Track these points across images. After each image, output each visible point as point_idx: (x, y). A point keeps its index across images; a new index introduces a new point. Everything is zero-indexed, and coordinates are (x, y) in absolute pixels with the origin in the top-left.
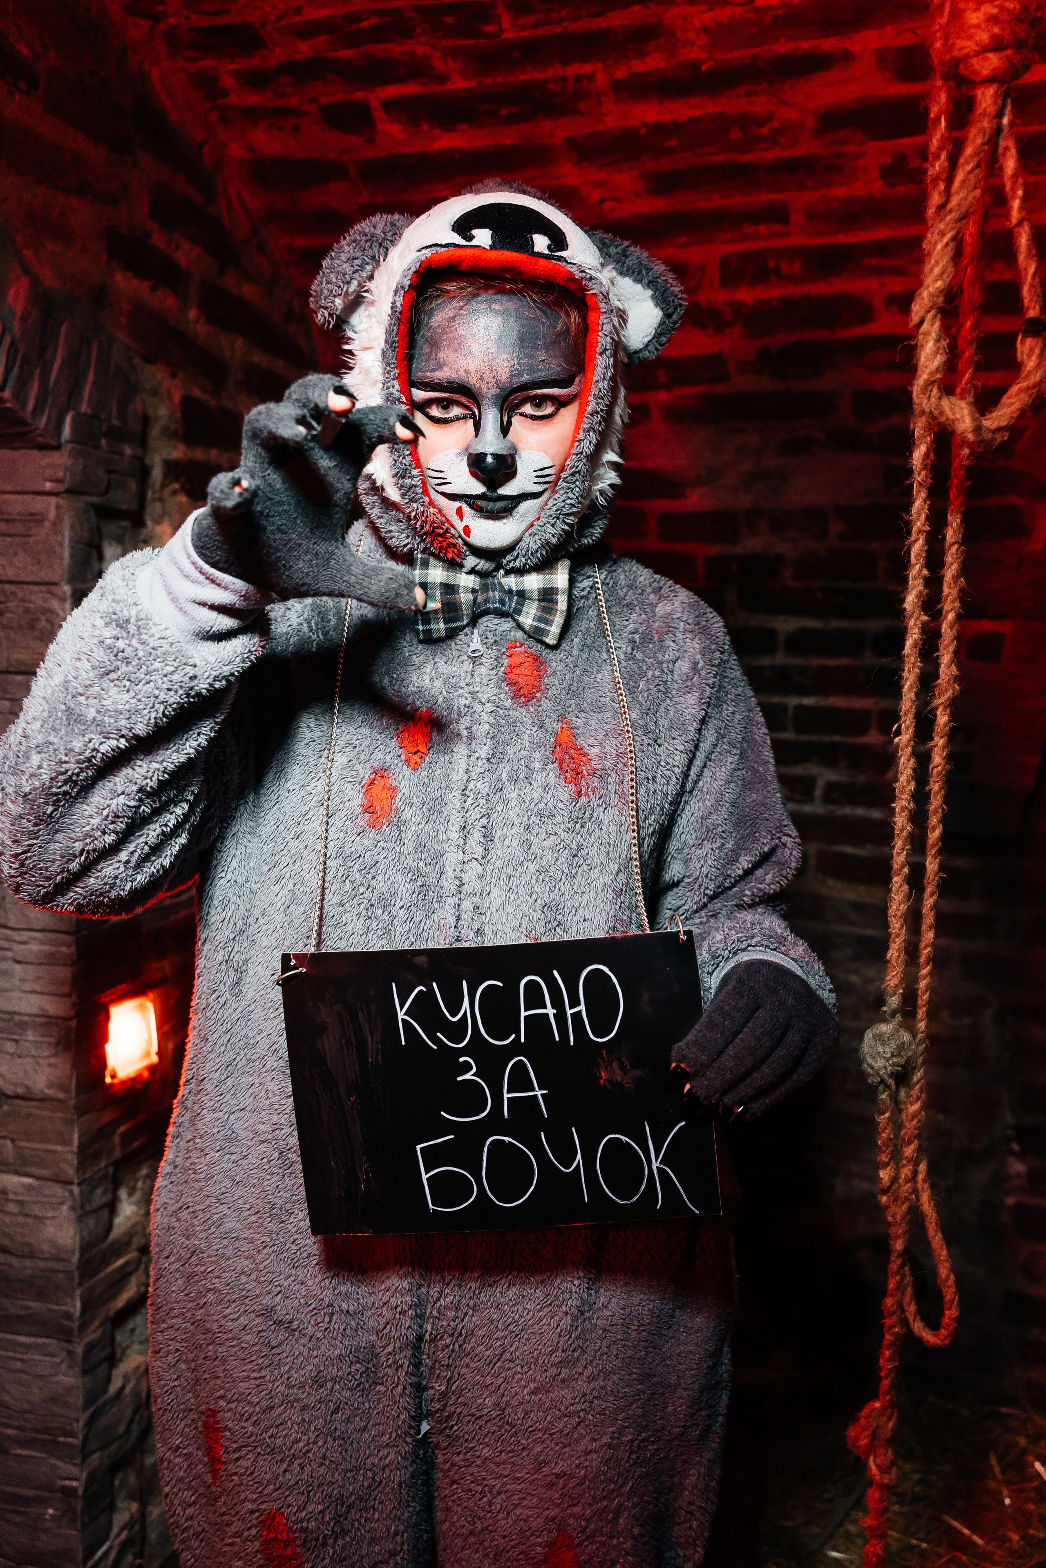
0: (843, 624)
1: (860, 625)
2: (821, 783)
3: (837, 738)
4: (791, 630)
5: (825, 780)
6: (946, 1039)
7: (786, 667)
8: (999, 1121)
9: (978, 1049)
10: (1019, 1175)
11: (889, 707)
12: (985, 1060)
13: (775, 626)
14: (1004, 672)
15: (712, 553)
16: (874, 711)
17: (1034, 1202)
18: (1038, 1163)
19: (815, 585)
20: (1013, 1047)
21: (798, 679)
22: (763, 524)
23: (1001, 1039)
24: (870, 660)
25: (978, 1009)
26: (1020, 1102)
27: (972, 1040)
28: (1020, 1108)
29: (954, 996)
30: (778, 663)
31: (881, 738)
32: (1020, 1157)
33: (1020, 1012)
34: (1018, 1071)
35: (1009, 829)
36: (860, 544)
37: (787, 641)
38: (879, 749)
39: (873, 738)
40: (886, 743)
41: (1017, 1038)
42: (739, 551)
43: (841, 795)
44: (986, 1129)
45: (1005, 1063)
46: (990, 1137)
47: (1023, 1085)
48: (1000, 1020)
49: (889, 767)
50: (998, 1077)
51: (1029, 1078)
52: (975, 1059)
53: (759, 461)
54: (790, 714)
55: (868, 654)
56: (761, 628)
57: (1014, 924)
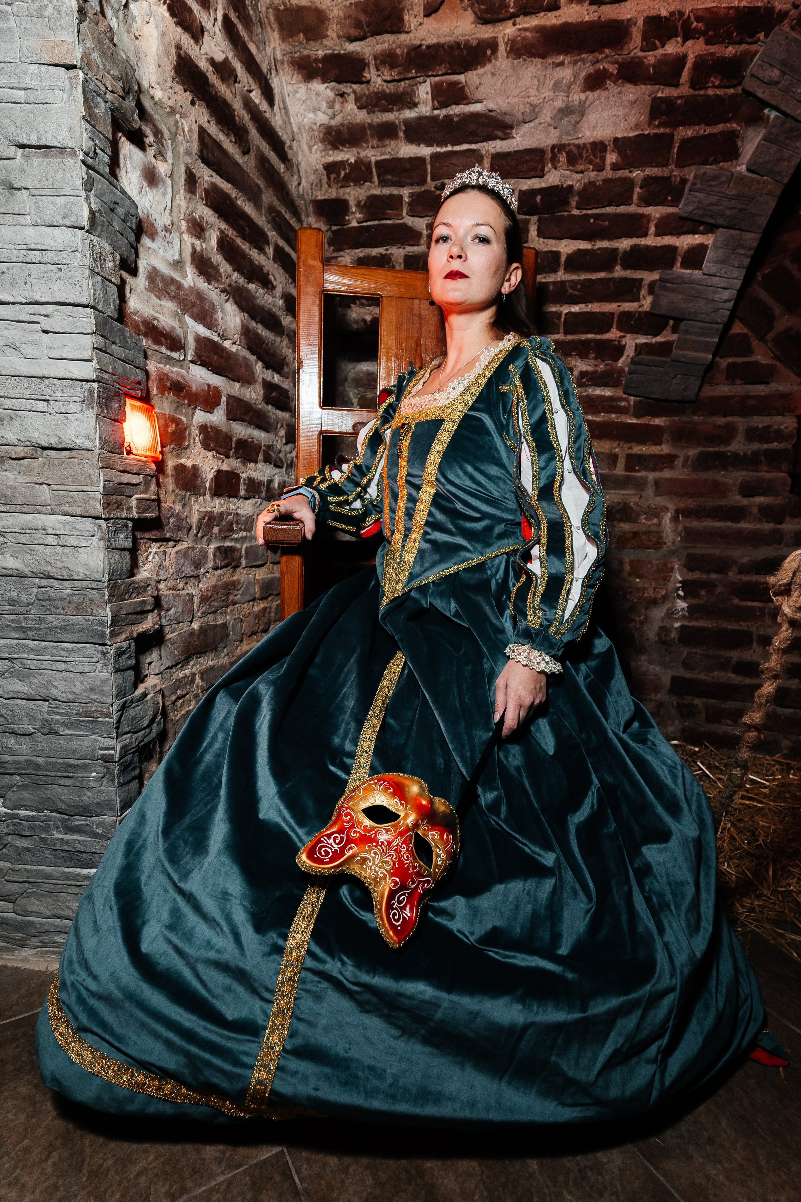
0: (605, 244)
3: (590, 336)
4: (570, 252)
5: (579, 369)
6: (643, 533)
7: (562, 283)
8: (672, 579)
9: (661, 538)
10: (683, 609)
11: (627, 309)
12: (665, 543)
13: (559, 249)
14: (704, 274)
15: (525, 188)
16: (617, 313)
17: (691, 624)
18: (694, 601)
19: (590, 212)
20: (683, 534)
21: (570, 291)
22: (563, 158)
23: (675, 531)
24: (619, 272)
25: (662, 514)
26: (685, 566)
27: (658, 532)
28: (685, 570)
29: (649, 506)
30: (559, 280)
31: (619, 334)
32: (684, 599)
33: (687, 513)
34: (685, 548)
35: (691, 394)
36: (625, 173)
37: (566, 261)
38: (616, 343)
39: (613, 334)
40: (621, 337)
41: (686, 529)
42: (543, 185)
43: (588, 380)
44: (665, 585)
45: (677, 544)
46: (667, 589)
47: (687, 556)
48: (675, 519)
49: (621, 355)
50: (673, 553)
51: (692, 551)
52: (659, 544)
53: (568, 97)
54: (562, 320)
55: (618, 268)
56: (551, 252)
57: (687, 458)
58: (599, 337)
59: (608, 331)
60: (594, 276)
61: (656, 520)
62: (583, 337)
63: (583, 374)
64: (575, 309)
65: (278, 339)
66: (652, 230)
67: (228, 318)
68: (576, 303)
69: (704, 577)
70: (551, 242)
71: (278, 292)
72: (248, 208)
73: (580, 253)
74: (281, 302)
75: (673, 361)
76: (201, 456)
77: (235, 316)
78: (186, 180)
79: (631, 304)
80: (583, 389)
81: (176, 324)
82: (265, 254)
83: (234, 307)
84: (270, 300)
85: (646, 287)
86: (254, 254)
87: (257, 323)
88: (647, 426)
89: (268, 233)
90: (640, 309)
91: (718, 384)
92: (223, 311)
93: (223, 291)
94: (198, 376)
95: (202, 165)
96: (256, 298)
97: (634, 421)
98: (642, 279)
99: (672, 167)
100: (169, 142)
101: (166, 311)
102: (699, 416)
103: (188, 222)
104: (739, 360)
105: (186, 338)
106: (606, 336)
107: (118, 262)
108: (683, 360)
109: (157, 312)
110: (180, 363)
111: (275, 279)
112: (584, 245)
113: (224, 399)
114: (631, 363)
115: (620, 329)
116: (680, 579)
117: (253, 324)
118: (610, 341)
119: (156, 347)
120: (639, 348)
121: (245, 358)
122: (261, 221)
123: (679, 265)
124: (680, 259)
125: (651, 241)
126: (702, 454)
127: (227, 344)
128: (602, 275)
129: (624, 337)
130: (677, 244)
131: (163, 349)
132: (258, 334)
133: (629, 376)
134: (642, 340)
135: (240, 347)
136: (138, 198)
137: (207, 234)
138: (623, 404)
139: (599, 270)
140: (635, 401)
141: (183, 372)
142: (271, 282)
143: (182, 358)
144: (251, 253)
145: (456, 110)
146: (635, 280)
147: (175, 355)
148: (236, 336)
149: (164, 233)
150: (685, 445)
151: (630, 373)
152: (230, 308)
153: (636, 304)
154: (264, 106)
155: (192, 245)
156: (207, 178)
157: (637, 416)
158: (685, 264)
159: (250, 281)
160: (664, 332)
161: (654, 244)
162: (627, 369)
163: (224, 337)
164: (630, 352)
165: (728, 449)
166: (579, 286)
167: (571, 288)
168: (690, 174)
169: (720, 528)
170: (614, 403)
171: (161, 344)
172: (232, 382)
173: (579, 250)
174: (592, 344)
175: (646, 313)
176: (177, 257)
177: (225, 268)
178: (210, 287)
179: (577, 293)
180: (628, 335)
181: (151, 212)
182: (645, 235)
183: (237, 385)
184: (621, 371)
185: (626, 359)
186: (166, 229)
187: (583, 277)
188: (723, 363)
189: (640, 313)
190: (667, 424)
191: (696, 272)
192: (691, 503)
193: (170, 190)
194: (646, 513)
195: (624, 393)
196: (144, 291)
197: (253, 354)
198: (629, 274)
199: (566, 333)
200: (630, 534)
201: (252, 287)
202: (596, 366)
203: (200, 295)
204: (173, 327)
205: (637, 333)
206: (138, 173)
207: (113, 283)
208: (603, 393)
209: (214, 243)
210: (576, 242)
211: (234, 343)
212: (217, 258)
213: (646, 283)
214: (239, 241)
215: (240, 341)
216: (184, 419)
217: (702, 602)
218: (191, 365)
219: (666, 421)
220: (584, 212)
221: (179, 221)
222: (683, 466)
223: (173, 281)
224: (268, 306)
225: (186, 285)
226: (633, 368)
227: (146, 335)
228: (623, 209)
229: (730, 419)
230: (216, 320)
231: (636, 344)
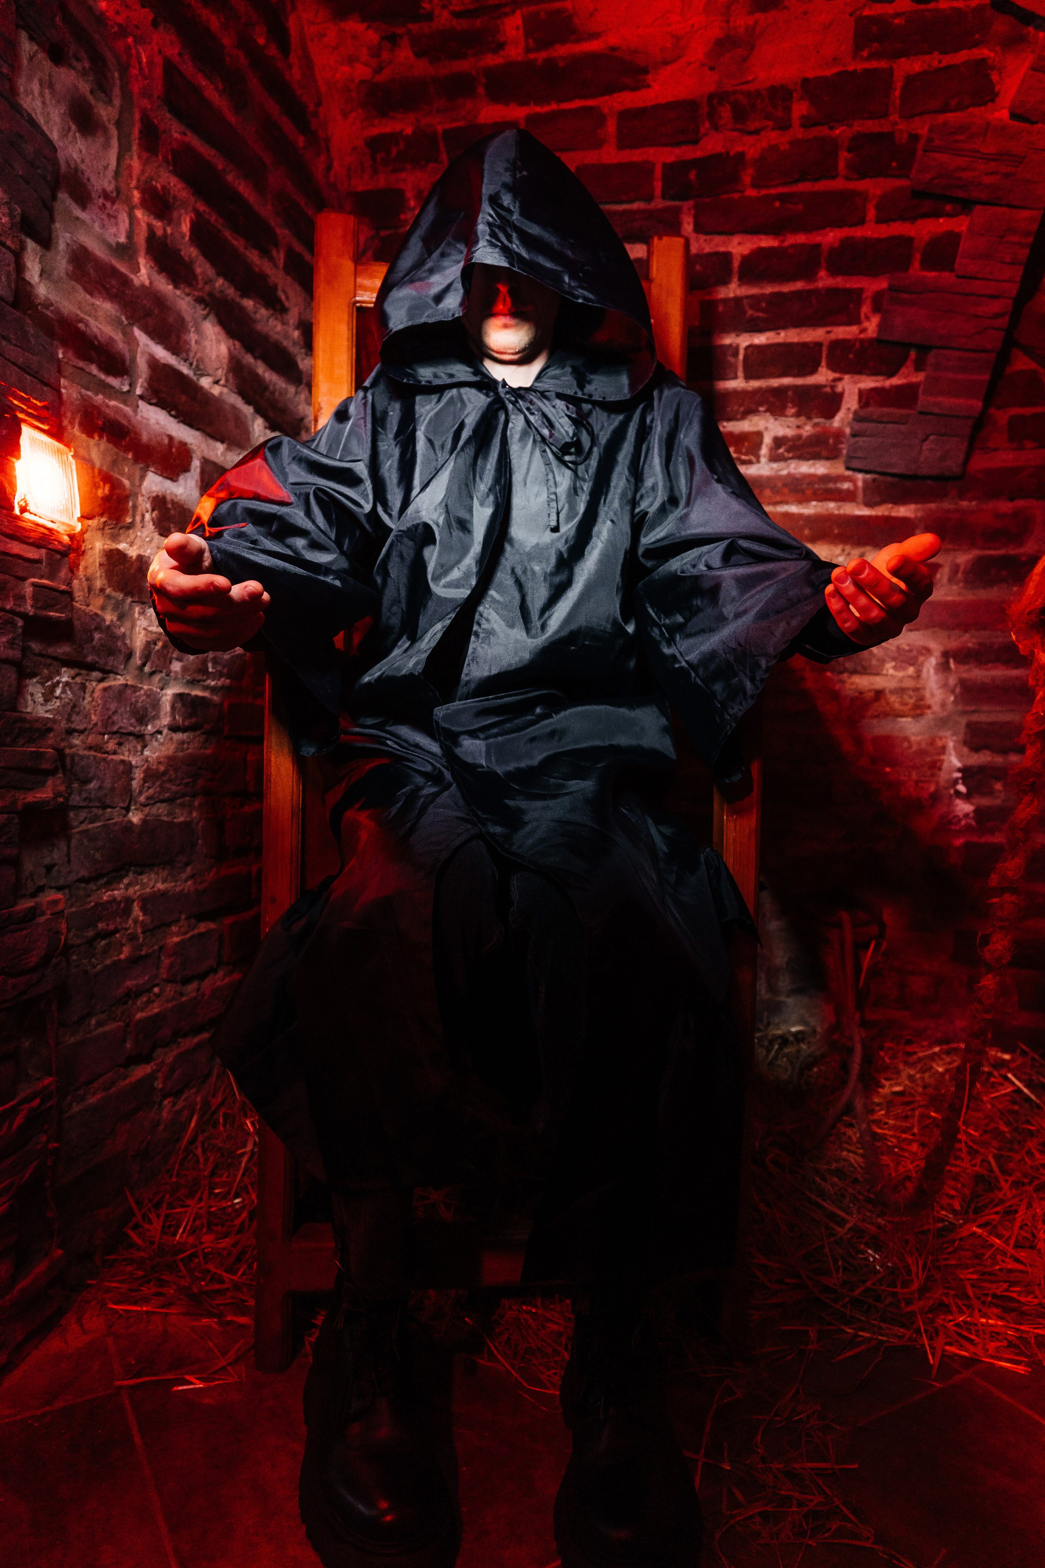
0: (800, 239)
1: (817, 238)
2: (767, 440)
3: (787, 381)
4: (746, 252)
5: (772, 434)
6: (892, 692)
7: (737, 300)
8: (945, 766)
9: (922, 698)
10: (966, 816)
11: (841, 336)
12: (929, 707)
13: (730, 249)
14: (958, 277)
15: (670, 159)
16: (826, 344)
17: (983, 840)
18: (985, 801)
19: (773, 191)
20: (958, 690)
21: (750, 312)
22: (726, 113)
23: (944, 686)
24: (824, 281)
25: (921, 659)
26: (965, 743)
27: (916, 690)
28: (965, 750)
29: (898, 648)
30: (731, 295)
31: (831, 375)
32: (967, 797)
33: (962, 656)
34: (964, 713)
35: (953, 465)
36: (822, 131)
37: (740, 267)
38: (828, 390)
39: (823, 376)
40: (835, 380)
41: (962, 682)
42: (699, 154)
43: (788, 451)
44: (933, 775)
45: (950, 707)
46: (937, 783)
47: (969, 725)
48: (943, 667)
49: (838, 409)
50: (943, 722)
51: (975, 718)
52: (919, 709)
53: (728, 22)
54: (741, 357)
55: (822, 273)
56: (717, 254)
57: (955, 569)
58: (799, 381)
59: (813, 371)
60: (786, 288)
61: (911, 670)
62: (775, 382)
63: (778, 442)
64: (760, 339)
65: (292, 389)
66: (871, 213)
67: (207, 343)
68: (761, 330)
69: (999, 760)
70: (718, 239)
71: (293, 317)
72: (243, 188)
73: (760, 253)
74: (296, 334)
75: (921, 413)
76: (154, 544)
77: (218, 341)
78: (141, 132)
79: (848, 329)
80: (782, 464)
81: (118, 337)
82: (271, 259)
83: (218, 329)
84: (279, 327)
85: (869, 302)
86: (253, 256)
87: (255, 358)
88: (887, 519)
89: (278, 230)
90: (862, 336)
91: (996, 450)
92: (198, 331)
93: (199, 300)
94: (152, 421)
95: (168, 115)
96: (255, 321)
97: (865, 512)
98: (861, 290)
99: (894, 117)
100: (116, 74)
101: (101, 313)
102: (970, 500)
103: (143, 192)
104: (1027, 411)
105: (133, 360)
106: (810, 380)
107: (18, 218)
108: (936, 410)
109: (86, 313)
110: (125, 397)
111: (287, 298)
112: (767, 242)
113: (196, 464)
114: (854, 419)
115: (832, 367)
116: (958, 765)
117: (249, 359)
118: (818, 387)
119: (81, 364)
120: (865, 397)
121: (233, 407)
122: (266, 210)
123: (916, 264)
124: (918, 256)
125: (870, 231)
126: (979, 560)
127: (205, 382)
128: (799, 285)
129: (840, 379)
130: (912, 234)
131: (94, 369)
132: (257, 375)
133: (853, 440)
134: (869, 383)
135: (225, 390)
136: (61, 144)
137: (175, 214)
138: (846, 486)
139: (794, 278)
140: (865, 481)
141: (128, 410)
142: (279, 301)
143: (126, 388)
144: (248, 253)
145: (562, 51)
146: (850, 291)
147: (114, 382)
148: (220, 372)
149: (101, 200)
150: (951, 546)
151: (854, 435)
152: (211, 329)
153: (855, 329)
154: (273, 51)
155: (149, 226)
156: (176, 135)
157: (869, 504)
158: (926, 264)
159: (245, 294)
160: (904, 370)
161: (876, 236)
162: (848, 431)
163: (201, 372)
164: (851, 403)
165: (1022, 550)
166: (764, 305)
167: (752, 307)
168: (922, 127)
169: (1017, 678)
170: (831, 485)
171: (91, 361)
172: (211, 441)
173: (761, 250)
174: (790, 393)
175: (871, 340)
176: (122, 239)
177: (203, 268)
178: (178, 292)
179: (761, 314)
180: (847, 378)
181: (83, 167)
182: (861, 222)
183: (220, 447)
184: (838, 435)
185: (846, 414)
186: (106, 195)
187: (769, 290)
188: (1002, 417)
189: (862, 341)
190: (919, 514)
191: (945, 275)
192: (969, 640)
193: (115, 143)
194: (894, 659)
195: (848, 468)
196: (65, 277)
197: (248, 402)
198: (839, 282)
199: (748, 377)
200: (872, 694)
201: (249, 304)
202: (798, 427)
203: (159, 300)
204: (111, 338)
205: (860, 373)
206: (63, 109)
207: (8, 248)
208: (812, 471)
209: (185, 227)
210: (755, 238)
211: (216, 382)
212: (191, 252)
213: (868, 294)
214: (227, 234)
215: (227, 380)
216: (126, 482)
217: (998, 802)
218: (141, 403)
219: (917, 510)
220: (764, 192)
221: (129, 190)
222: (951, 580)
223: (114, 271)
224: (276, 337)
225: (136, 282)
226: (857, 426)
227: (65, 344)
228: (823, 185)
229: (1020, 503)
230: (187, 342)
231: (861, 392)
